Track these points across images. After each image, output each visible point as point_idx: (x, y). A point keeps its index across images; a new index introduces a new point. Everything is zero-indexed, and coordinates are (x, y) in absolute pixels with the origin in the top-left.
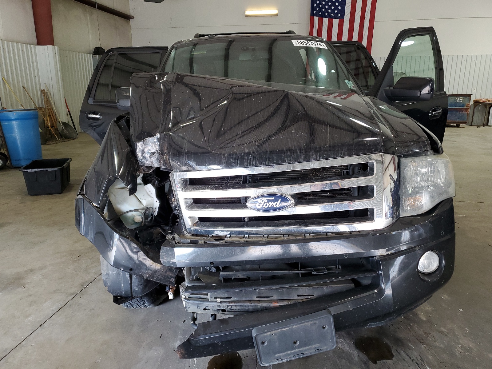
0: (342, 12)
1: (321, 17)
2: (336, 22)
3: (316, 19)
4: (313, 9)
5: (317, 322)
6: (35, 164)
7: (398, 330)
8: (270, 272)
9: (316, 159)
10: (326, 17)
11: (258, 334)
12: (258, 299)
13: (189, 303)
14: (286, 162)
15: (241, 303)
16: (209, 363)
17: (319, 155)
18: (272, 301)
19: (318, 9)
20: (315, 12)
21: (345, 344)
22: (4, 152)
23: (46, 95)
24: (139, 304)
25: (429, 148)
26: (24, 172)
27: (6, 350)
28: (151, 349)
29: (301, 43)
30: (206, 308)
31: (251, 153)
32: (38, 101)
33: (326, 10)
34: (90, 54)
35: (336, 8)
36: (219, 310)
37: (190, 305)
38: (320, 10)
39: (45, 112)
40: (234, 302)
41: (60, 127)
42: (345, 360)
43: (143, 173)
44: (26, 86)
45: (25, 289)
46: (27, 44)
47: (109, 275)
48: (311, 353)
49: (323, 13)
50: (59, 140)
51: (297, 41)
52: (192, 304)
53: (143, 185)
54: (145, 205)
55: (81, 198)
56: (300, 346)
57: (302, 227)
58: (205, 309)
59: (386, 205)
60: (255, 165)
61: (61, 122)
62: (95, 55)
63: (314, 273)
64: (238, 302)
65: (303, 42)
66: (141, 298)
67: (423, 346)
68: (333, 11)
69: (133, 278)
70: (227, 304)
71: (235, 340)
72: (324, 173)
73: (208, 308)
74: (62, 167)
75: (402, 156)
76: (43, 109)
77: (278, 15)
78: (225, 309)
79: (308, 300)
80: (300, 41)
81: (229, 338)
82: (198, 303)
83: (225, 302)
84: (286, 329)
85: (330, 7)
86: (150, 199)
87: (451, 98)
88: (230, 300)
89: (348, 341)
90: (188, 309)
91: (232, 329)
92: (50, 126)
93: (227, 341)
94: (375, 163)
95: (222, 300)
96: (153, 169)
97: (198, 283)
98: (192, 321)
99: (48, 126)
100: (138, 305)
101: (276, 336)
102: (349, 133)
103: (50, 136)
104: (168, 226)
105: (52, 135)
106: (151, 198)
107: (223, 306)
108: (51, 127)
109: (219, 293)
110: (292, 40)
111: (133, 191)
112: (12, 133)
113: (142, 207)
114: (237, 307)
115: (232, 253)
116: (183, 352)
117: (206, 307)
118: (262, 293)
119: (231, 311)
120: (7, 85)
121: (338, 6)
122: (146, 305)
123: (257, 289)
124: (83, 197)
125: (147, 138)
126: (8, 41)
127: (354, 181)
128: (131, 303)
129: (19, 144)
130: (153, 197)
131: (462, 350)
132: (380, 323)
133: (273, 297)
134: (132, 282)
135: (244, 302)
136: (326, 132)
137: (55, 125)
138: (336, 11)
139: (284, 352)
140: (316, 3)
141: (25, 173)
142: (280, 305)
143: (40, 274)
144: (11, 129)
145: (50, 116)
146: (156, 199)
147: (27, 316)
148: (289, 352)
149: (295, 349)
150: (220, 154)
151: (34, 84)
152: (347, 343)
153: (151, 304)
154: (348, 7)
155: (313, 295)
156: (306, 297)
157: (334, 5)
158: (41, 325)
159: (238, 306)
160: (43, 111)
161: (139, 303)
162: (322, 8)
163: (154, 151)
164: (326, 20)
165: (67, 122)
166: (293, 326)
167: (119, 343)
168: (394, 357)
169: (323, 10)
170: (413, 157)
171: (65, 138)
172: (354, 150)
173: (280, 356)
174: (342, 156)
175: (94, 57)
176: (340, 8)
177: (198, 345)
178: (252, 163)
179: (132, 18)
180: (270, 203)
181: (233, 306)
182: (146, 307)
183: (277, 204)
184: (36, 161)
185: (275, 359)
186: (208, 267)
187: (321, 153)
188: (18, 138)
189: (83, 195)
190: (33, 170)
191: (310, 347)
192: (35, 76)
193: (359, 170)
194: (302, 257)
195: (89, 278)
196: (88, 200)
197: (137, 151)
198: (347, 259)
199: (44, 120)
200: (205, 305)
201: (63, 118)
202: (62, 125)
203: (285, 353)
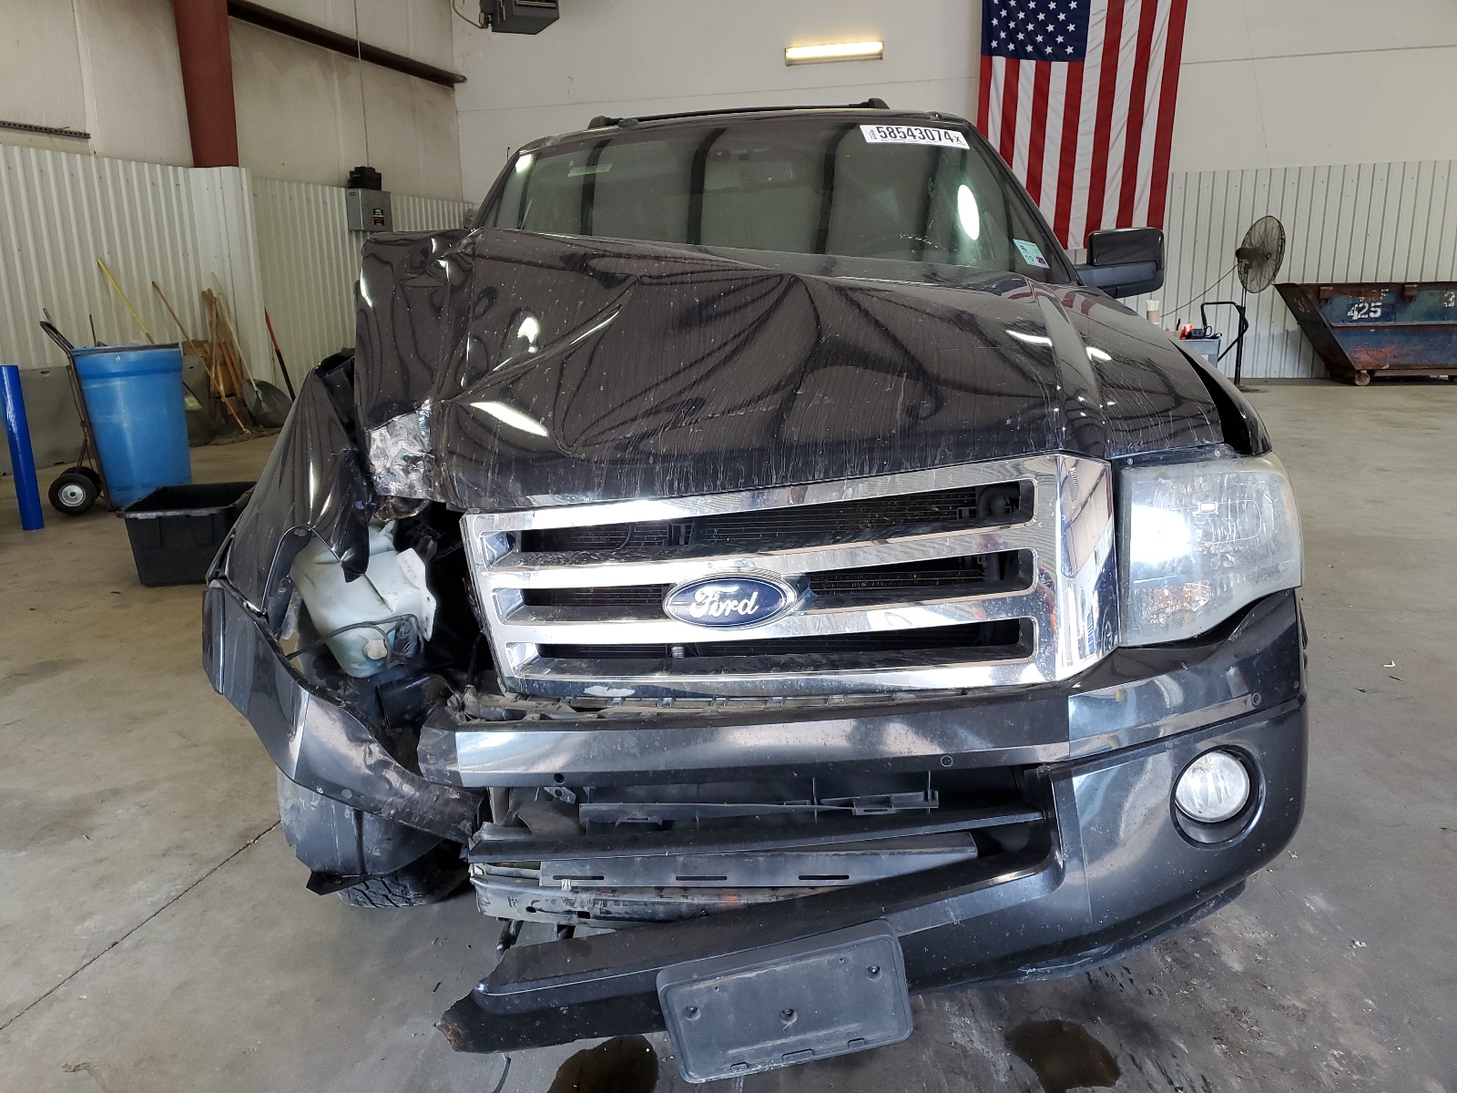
0: (1080, 40)
1: (1014, 59)
2: (1059, 71)
3: (999, 63)
4: (988, 33)
5: (849, 955)
6: (161, 498)
7: (1147, 996)
8: (726, 805)
9: (860, 474)
10: (1028, 56)
11: (673, 986)
12: (681, 883)
13: (485, 889)
14: (774, 481)
15: (629, 895)
16: (560, 1068)
17: (871, 460)
18: (721, 892)
19: (1003, 35)
20: (994, 44)
21: (974, 1031)
22: (90, 467)
23: (213, 306)
24: (390, 896)
25: (1215, 435)
26: (128, 521)
27: (9, 1008)
28: (404, 1023)
29: (887, 133)
30: (534, 906)
31: (674, 455)
32: (193, 323)
33: (1030, 37)
34: (339, 186)
35: (1061, 28)
36: (569, 912)
37: (489, 895)
38: (1012, 36)
39: (212, 352)
40: (614, 890)
41: (252, 396)
42: (966, 1078)
43: (395, 517)
44: (160, 283)
45: (89, 842)
46: (165, 164)
47: (299, 810)
48: (837, 1048)
49: (1021, 46)
50: (248, 432)
51: (878, 128)
52: (494, 892)
53: (393, 552)
54: (394, 609)
55: (219, 589)
56: (798, 1029)
57: (821, 674)
58: (531, 910)
59: (1080, 617)
60: (686, 491)
61: (253, 382)
62: (352, 190)
63: (858, 811)
64: (624, 890)
65: (895, 132)
66: (395, 877)
67: (1218, 1049)
68: (1050, 39)
69: (365, 822)
70: (593, 897)
71: (608, 1001)
72: (905, 515)
73: (539, 907)
74: (231, 505)
75: (1130, 461)
76: (205, 345)
77: (884, 57)
78: (586, 909)
79: (829, 889)
80: (887, 129)
81: (590, 996)
82: (511, 892)
83: (587, 889)
84: (754, 974)
85: (1041, 27)
86: (409, 592)
87: (1431, 295)
88: (599, 883)
89: (985, 1025)
90: (484, 907)
91: (599, 970)
92: (223, 394)
93: (584, 1004)
94: (1035, 482)
95: (576, 883)
96: (423, 506)
97: (518, 833)
98: (500, 943)
99: (219, 393)
100: (387, 897)
101: (726, 994)
102: (962, 393)
103: (223, 421)
104: (465, 670)
105: (228, 417)
106: (413, 589)
107: (582, 902)
108: (227, 396)
109: (569, 863)
110: (861, 127)
111: (356, 568)
112: (110, 413)
113: (386, 614)
114: (621, 906)
115: (614, 747)
116: (460, 1030)
117: (533, 903)
118: (695, 868)
119: (606, 917)
120: (110, 282)
121: (1065, 23)
122: (409, 899)
123: (681, 856)
124: (222, 584)
125: (398, 417)
126: (113, 158)
127: (966, 539)
128: (367, 892)
129: (129, 444)
130: (417, 586)
131: (1341, 1064)
132: (1062, 969)
133: (725, 878)
134: (364, 831)
135: (641, 890)
136: (896, 391)
137: (238, 392)
138: (1060, 39)
139: (753, 1044)
140: (999, 17)
141: (132, 524)
142: (745, 904)
143: (136, 804)
144: (110, 400)
145: (224, 364)
146: (426, 593)
147: (82, 918)
148: (769, 1044)
149: (786, 1037)
150: (589, 461)
151: (183, 275)
152: (982, 1032)
153: (424, 897)
154: (1100, 25)
155: (847, 877)
156: (827, 883)
157: (1055, 20)
158: (116, 943)
159: (624, 901)
160: (206, 352)
161: (390, 891)
162: (1016, 31)
163: (415, 451)
164: (1028, 68)
165: (270, 382)
166: (777, 964)
167: (317, 1000)
168: (1121, 1078)
169: (1021, 36)
170: (1163, 464)
171: (266, 427)
172: (974, 445)
173: (740, 1055)
174: (936, 462)
175: (352, 194)
176: (1071, 28)
177: (502, 1011)
178: (676, 484)
179: (459, 82)
180: (728, 602)
181: (609, 903)
182: (411, 904)
183: (746, 605)
184: (165, 489)
185: (726, 1063)
186: (555, 789)
187: (876, 455)
188: (125, 426)
189: (224, 578)
190: (153, 515)
191: (830, 1031)
192: (185, 254)
193: (1008, 505)
194: (814, 764)
195: (265, 817)
196: (234, 594)
197: (372, 452)
198: (949, 770)
199: (209, 378)
200: (530, 895)
201: (261, 368)
202: (256, 389)
203: (756, 1047)
